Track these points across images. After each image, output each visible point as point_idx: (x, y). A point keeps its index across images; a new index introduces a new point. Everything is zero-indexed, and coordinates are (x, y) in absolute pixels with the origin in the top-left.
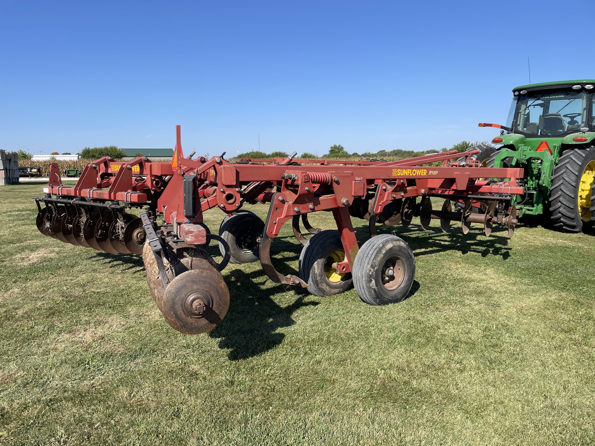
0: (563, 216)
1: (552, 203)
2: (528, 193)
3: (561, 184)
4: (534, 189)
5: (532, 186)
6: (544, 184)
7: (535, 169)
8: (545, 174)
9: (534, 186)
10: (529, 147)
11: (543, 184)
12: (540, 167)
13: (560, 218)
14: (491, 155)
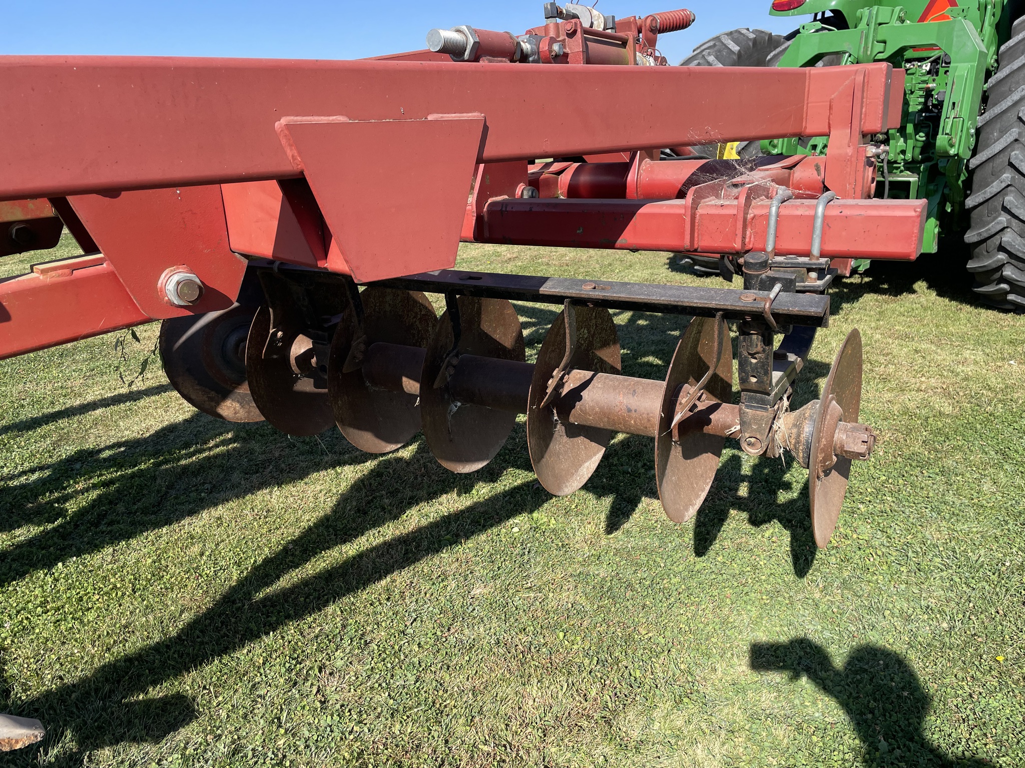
0: (1013, 261)
1: (974, 215)
2: (890, 182)
3: (1012, 143)
4: (911, 166)
5: (902, 156)
6: (952, 146)
7: (912, 93)
8: (957, 108)
9: (909, 156)
10: (898, 9)
11: (948, 148)
12: (930, 85)
13: (1000, 268)
14: (769, 57)
